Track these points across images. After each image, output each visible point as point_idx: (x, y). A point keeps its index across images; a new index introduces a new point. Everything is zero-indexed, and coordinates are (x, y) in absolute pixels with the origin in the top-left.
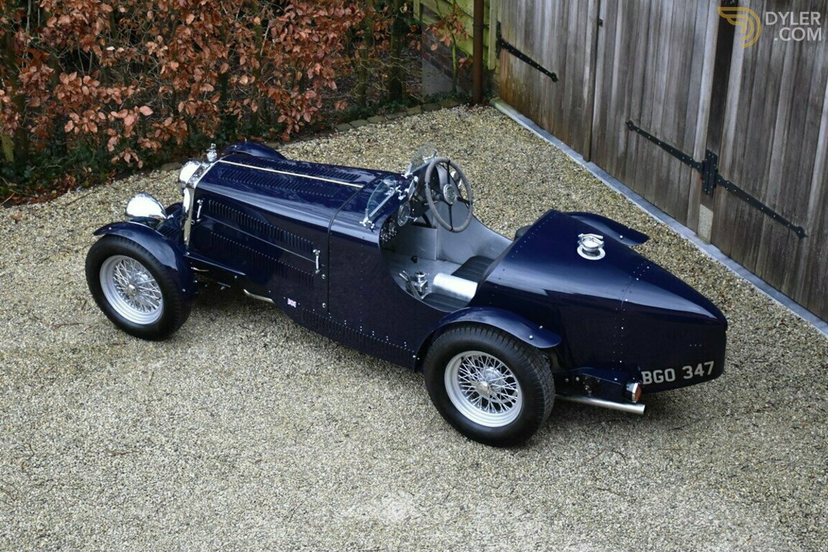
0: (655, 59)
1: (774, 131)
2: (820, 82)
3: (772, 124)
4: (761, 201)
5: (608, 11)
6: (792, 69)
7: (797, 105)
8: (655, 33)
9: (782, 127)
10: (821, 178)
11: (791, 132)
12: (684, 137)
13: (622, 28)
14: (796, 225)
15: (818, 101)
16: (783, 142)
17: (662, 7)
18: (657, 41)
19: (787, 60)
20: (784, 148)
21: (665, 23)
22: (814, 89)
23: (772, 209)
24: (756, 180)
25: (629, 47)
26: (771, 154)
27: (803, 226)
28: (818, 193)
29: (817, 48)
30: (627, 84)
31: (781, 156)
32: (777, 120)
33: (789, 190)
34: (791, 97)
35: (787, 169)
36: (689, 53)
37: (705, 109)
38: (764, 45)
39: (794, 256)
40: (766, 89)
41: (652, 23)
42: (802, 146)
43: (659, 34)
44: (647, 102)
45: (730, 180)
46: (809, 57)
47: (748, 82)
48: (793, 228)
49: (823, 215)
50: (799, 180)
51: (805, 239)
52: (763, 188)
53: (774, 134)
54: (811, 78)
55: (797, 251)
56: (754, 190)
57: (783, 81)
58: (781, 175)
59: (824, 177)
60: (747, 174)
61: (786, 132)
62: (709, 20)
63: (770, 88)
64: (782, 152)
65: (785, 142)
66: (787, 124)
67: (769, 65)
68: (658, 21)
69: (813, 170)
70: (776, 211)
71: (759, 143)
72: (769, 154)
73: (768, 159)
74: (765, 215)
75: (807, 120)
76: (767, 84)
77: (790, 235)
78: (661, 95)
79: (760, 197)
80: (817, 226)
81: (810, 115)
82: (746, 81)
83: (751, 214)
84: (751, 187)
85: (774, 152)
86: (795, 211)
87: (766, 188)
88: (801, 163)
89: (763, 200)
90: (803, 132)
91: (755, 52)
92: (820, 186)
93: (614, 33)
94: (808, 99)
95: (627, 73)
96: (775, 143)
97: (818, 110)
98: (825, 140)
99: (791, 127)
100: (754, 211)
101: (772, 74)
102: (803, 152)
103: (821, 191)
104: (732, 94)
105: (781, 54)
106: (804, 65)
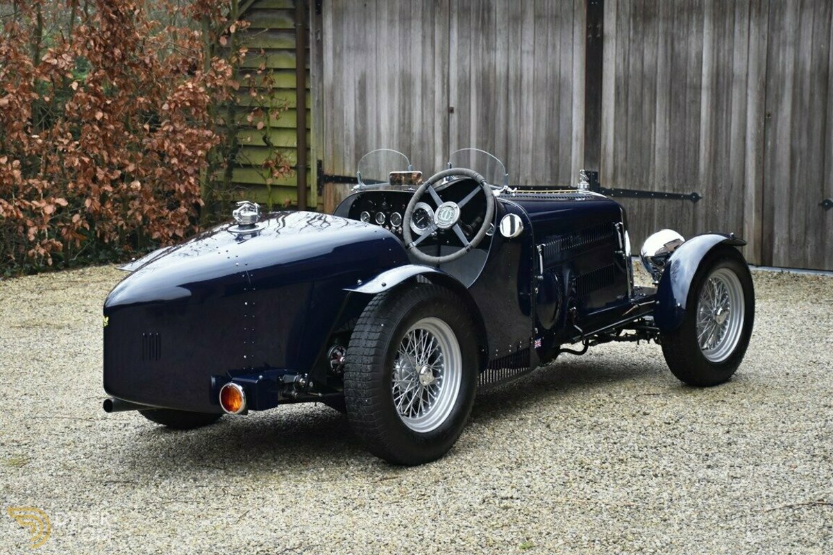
0: (518, 116)
1: (655, 123)
2: (695, 65)
3: (653, 120)
4: (649, 190)
5: (460, 97)
6: (666, 66)
7: (676, 93)
8: (515, 95)
9: (663, 117)
10: (708, 142)
11: (672, 118)
12: (558, 171)
13: (477, 107)
14: (689, 193)
15: (696, 81)
16: (665, 130)
17: (521, 70)
18: (519, 101)
19: (660, 61)
20: (668, 134)
21: (526, 82)
22: (691, 72)
23: (662, 191)
24: (642, 176)
25: (487, 118)
26: (655, 145)
27: (696, 191)
28: (707, 155)
29: (689, 40)
31: (665, 141)
32: (657, 114)
33: (678, 166)
34: (668, 90)
35: (674, 150)
36: (556, 97)
37: (579, 137)
38: (635, 60)
39: (691, 221)
40: (642, 94)
41: (511, 87)
42: (685, 125)
43: (521, 94)
45: (615, 187)
46: (681, 51)
47: (622, 96)
48: (686, 197)
49: (714, 172)
50: (686, 154)
51: (700, 201)
52: (651, 177)
53: (655, 127)
54: (686, 65)
55: (694, 215)
56: (641, 183)
57: (659, 80)
58: (667, 159)
59: (711, 141)
60: (632, 173)
61: (668, 120)
62: (574, 61)
63: (646, 90)
64: (665, 138)
65: (668, 129)
66: (668, 113)
67: (642, 73)
68: (519, 83)
69: (699, 139)
70: (667, 191)
71: (641, 141)
72: (652, 147)
73: (652, 150)
74: (656, 200)
75: (688, 100)
76: (642, 88)
77: (684, 205)
78: (528, 146)
79: (647, 187)
80: (711, 185)
81: (689, 95)
82: (621, 95)
83: (640, 207)
84: (637, 184)
85: (657, 143)
86: (686, 182)
87: (654, 176)
88: (687, 139)
89: (652, 187)
90: (685, 113)
91: (627, 68)
92: (708, 150)
93: (468, 113)
94: (686, 84)
95: (487, 142)
96: (657, 134)
97: (697, 89)
98: (707, 110)
99: (672, 114)
100: (644, 201)
101: (646, 79)
102: (687, 129)
103: (710, 154)
104: (607, 112)
105: (654, 59)
106: (678, 58)
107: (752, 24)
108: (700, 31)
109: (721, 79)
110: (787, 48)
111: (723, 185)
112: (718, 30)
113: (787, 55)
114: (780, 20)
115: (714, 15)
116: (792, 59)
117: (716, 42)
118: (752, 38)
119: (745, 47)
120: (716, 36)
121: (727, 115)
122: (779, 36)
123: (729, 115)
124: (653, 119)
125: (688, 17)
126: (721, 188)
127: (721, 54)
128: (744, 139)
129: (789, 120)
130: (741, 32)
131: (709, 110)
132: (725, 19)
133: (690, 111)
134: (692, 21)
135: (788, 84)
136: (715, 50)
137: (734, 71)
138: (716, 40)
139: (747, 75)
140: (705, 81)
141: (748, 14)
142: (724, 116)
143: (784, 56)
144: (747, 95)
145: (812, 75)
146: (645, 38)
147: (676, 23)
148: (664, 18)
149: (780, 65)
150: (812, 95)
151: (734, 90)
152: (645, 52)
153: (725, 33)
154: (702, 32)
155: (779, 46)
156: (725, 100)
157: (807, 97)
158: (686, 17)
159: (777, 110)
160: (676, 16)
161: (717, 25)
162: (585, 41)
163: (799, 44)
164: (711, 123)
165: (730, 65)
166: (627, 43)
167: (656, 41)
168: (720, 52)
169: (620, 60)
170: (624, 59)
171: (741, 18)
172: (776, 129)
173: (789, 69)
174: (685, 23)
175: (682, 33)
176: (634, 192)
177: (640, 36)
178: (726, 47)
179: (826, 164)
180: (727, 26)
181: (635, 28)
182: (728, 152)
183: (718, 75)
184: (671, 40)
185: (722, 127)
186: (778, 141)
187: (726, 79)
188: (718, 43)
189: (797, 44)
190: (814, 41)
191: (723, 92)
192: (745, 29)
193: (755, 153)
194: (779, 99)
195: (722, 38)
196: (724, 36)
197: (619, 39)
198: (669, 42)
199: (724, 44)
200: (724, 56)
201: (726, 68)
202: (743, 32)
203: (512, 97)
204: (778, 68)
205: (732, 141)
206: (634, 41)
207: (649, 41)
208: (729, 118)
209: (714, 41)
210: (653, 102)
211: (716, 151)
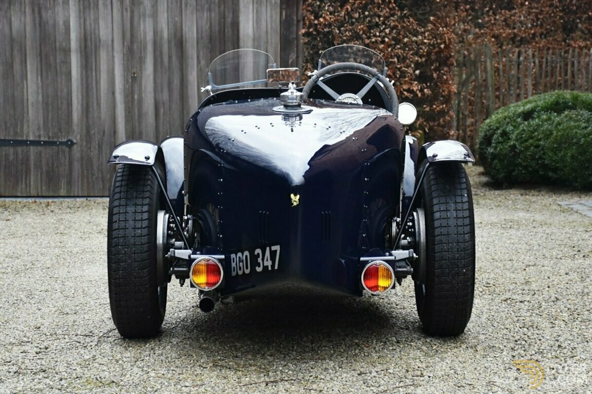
1: (27, 81)
3: (24, 78)
4: (25, 138)
6: (35, 32)
7: (46, 55)
9: (35, 76)
10: (80, 97)
11: (44, 77)
14: (64, 140)
15: (66, 45)
16: (38, 86)
19: (29, 28)
20: (40, 90)
22: (60, 38)
23: (38, 139)
24: (16, 126)
26: (27, 100)
27: (70, 138)
28: (79, 107)
29: (56, 10)
31: (38, 97)
32: (29, 73)
33: (52, 118)
34: (38, 52)
35: (47, 104)
38: (3, 26)
39: (67, 163)
40: (12, 55)
42: (57, 82)
46: (49, 18)
48: (61, 143)
49: (87, 122)
50: (60, 106)
51: (75, 147)
52: (25, 127)
53: (27, 84)
54: (55, 31)
55: (69, 158)
56: (16, 133)
57: (29, 43)
58: (41, 111)
59: (82, 95)
60: (6, 124)
61: (39, 78)
63: (16, 52)
64: (38, 94)
65: (40, 85)
66: (39, 72)
67: (11, 36)
69: (71, 94)
70: (42, 139)
71: (14, 96)
72: (25, 101)
73: (25, 105)
74: (31, 147)
75: (58, 61)
76: (12, 50)
77: (60, 150)
79: (23, 137)
80: (84, 132)
81: (59, 57)
83: (16, 153)
84: (12, 133)
85: (30, 97)
86: (60, 131)
87: (28, 126)
88: (59, 93)
89: (27, 136)
90: (57, 72)
92: (80, 102)
94: (55, 47)
96: (30, 90)
97: (67, 51)
98: (77, 70)
99: (44, 72)
100: (19, 149)
101: (16, 43)
102: (59, 85)
103: (82, 105)
105: (22, 26)
106: (46, 25)
108: (66, 2)
109: (89, 43)
110: (147, 19)
111: (96, 132)
112: (84, 3)
113: (147, 25)
116: (152, 29)
117: (82, 13)
118: (115, 10)
119: (110, 17)
120: (81, 7)
121: (96, 73)
122: (139, 9)
123: (98, 73)
124: (24, 76)
126: (94, 134)
127: (88, 23)
128: (113, 93)
129: (152, 77)
130: (105, 5)
131: (79, 69)
133: (61, 70)
135: (150, 48)
136: (82, 20)
137: (101, 37)
138: (82, 10)
139: (113, 41)
140: (74, 44)
142: (94, 74)
143: (145, 25)
144: (113, 57)
145: (169, 42)
146: (12, 7)
149: (142, 33)
150: (170, 57)
151: (101, 52)
152: (13, 19)
153: (89, 4)
154: (68, 4)
155: (140, 18)
156: (94, 62)
157: (166, 59)
159: (141, 70)
163: (156, 16)
164: (82, 80)
165: (97, 32)
167: (23, 9)
168: (86, 20)
172: (141, 85)
173: (150, 36)
175: (48, 4)
176: (10, 141)
177: (6, 5)
178: (92, 17)
179: (185, 112)
182: (99, 104)
183: (86, 40)
185: (92, 84)
186: (143, 95)
187: (93, 43)
188: (84, 13)
189: (155, 16)
190: (169, 14)
191: (92, 55)
192: (109, 3)
193: (123, 105)
194: (142, 61)
195: (87, 9)
196: (89, 8)
198: (36, 10)
199: (90, 14)
200: (91, 24)
201: (93, 34)
202: (107, 5)
204: (140, 36)
205: (102, 95)
207: (16, 9)
208: (98, 76)
209: (80, 12)
210: (24, 62)
211: (87, 104)
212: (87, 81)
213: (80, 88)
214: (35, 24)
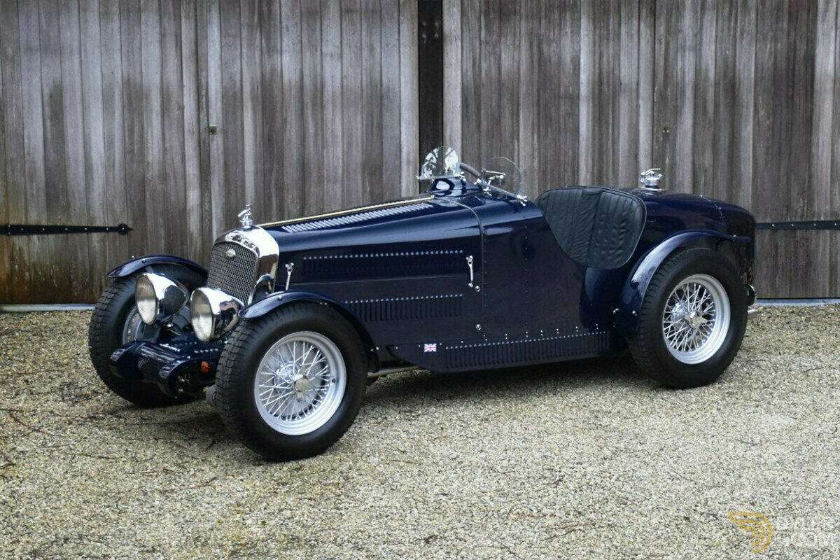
0: (320, 137)
1: (519, 141)
2: (571, 71)
3: (515, 137)
6: (532, 73)
7: (546, 105)
8: (314, 109)
9: (529, 134)
10: (590, 162)
11: (542, 134)
13: (255, 126)
15: (573, 90)
16: (533, 148)
17: (322, 78)
18: (319, 117)
19: (524, 68)
20: (536, 154)
21: (330, 93)
22: (565, 81)
25: (270, 140)
29: (562, 42)
30: (273, 183)
31: (533, 162)
32: (522, 130)
34: (535, 99)
35: (545, 172)
36: (376, 111)
37: (412, 158)
38: (490, 66)
40: (499, 105)
41: (307, 99)
42: (559, 142)
43: (323, 107)
44: (313, 190)
46: (552, 54)
47: (472, 107)
50: (562, 175)
53: (518, 146)
54: (559, 72)
57: (523, 89)
58: (536, 182)
59: (593, 160)
61: (536, 136)
62: (403, 67)
63: (505, 101)
64: (533, 158)
65: (536, 146)
66: (536, 129)
67: (500, 79)
68: (319, 95)
69: (578, 158)
75: (562, 113)
76: (500, 99)
78: (336, 173)
81: (564, 107)
82: (470, 107)
85: (522, 163)
88: (562, 158)
90: (559, 127)
91: (477, 74)
92: (590, 170)
93: (239, 134)
94: (559, 94)
95: (271, 171)
96: (522, 154)
97: (574, 99)
98: (588, 124)
99: (541, 129)
101: (505, 89)
102: (562, 146)
103: (593, 174)
104: (451, 129)
105: (516, 64)
106: (548, 63)
107: (642, 25)
108: (576, 32)
109: (605, 87)
110: (687, 54)
112: (600, 32)
113: (687, 61)
114: (677, 21)
115: (594, 14)
116: (692, 67)
117: (597, 46)
118: (643, 42)
119: (636, 51)
120: (597, 38)
121: (613, 130)
122: (677, 40)
123: (616, 129)
124: (515, 135)
125: (560, 14)
127: (605, 60)
128: (636, 156)
129: (690, 134)
130: (630, 35)
131: (590, 123)
132: (608, 19)
133: (565, 125)
134: (565, 20)
135: (689, 94)
136: (597, 55)
137: (622, 78)
138: (597, 43)
139: (638, 84)
140: (584, 90)
141: (637, 14)
142: (610, 131)
143: (683, 61)
144: (638, 106)
145: (717, 84)
146: (503, 39)
147: (543, 22)
148: (527, 16)
149: (679, 73)
150: (716, 106)
151: (622, 100)
152: (503, 55)
153: (608, 34)
154: (579, 34)
155: (677, 51)
156: (611, 113)
157: (711, 109)
158: (557, 16)
159: (676, 124)
160: (543, 14)
161: (598, 26)
162: (416, 43)
163: (700, 49)
164: (594, 139)
165: (616, 72)
166: (478, 45)
167: (517, 43)
168: (603, 57)
169: (469, 65)
170: (474, 65)
171: (629, 18)
172: (674, 145)
173: (690, 77)
174: (557, 22)
175: (552, 33)
177: (495, 37)
178: (611, 51)
179: (734, 182)
180: (611, 27)
181: (487, 27)
182: (615, 172)
183: (601, 83)
184: (537, 43)
185: (607, 143)
186: (678, 158)
187: (611, 88)
188: (600, 46)
189: (698, 49)
190: (718, 46)
191: (608, 103)
192: (634, 32)
194: (677, 112)
195: (605, 41)
196: (608, 40)
197: (466, 39)
198: (535, 44)
199: (608, 47)
200: (608, 61)
201: (611, 76)
202: (632, 36)
203: (309, 112)
204: (677, 76)
205: (621, 158)
206: (487, 43)
207: (508, 43)
208: (616, 133)
209: (594, 44)
210: (515, 115)
211: (600, 171)
212: (600, 139)
213: (590, 150)
214: (532, 62)
